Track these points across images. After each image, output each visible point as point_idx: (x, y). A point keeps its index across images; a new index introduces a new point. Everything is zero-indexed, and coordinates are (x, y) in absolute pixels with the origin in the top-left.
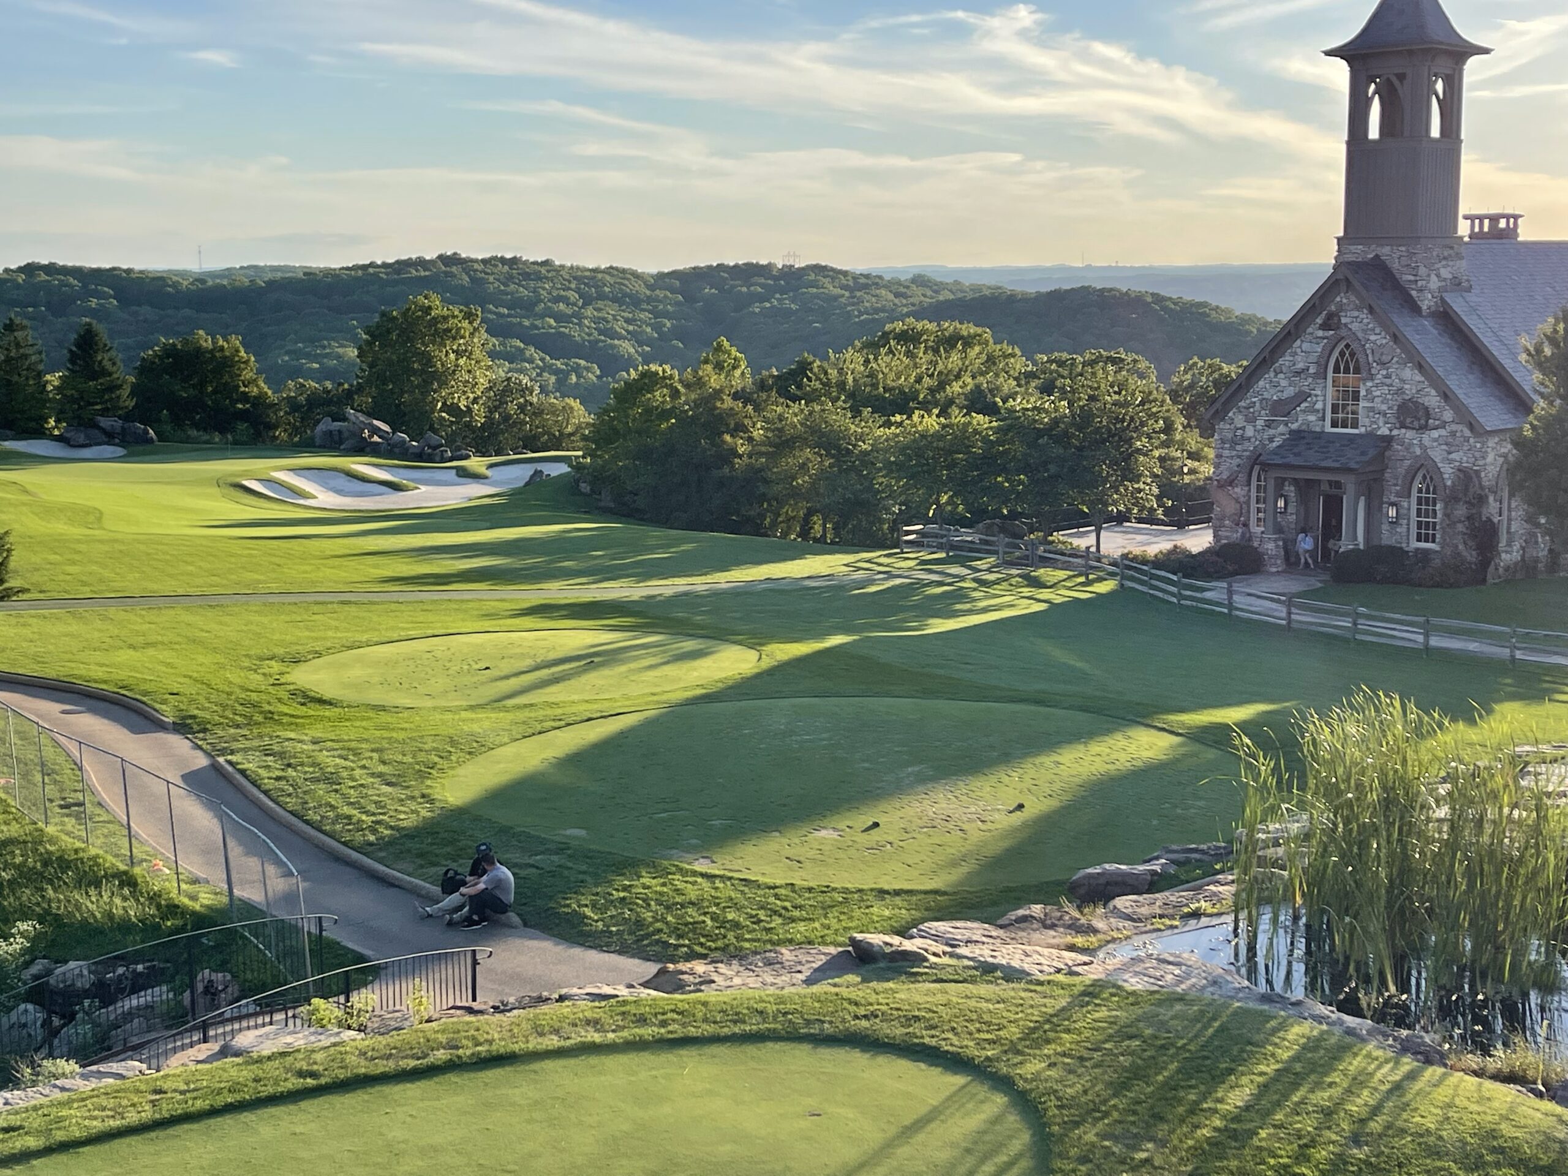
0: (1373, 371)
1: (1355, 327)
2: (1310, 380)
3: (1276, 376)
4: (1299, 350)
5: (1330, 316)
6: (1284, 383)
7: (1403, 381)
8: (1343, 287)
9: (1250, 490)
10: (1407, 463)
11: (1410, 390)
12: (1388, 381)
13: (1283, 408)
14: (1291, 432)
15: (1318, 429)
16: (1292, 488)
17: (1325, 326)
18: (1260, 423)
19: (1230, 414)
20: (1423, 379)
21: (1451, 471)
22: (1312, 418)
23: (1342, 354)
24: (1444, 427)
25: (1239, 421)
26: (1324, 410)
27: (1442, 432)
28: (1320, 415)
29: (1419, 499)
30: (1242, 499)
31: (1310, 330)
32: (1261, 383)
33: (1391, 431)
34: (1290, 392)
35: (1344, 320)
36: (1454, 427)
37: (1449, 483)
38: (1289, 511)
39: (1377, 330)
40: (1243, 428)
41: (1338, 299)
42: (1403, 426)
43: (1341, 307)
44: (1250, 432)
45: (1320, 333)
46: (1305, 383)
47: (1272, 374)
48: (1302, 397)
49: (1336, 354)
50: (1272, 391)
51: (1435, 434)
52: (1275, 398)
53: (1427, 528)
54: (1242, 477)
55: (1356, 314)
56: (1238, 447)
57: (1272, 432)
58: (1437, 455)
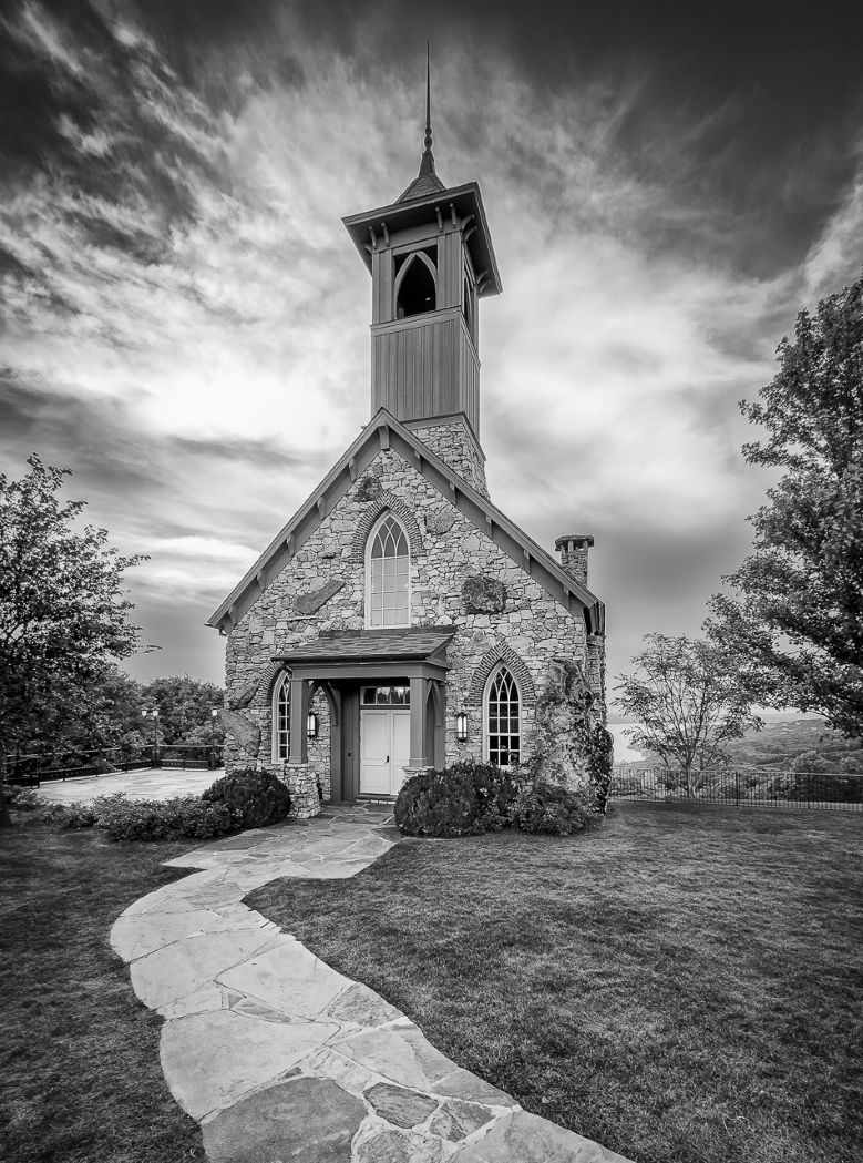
0: (427, 545)
1: (401, 491)
2: (344, 566)
3: (300, 566)
4: (328, 531)
5: (367, 483)
6: (309, 573)
7: (468, 553)
8: (384, 442)
9: (270, 713)
10: (477, 659)
11: (477, 565)
12: (447, 556)
13: (308, 606)
14: (322, 634)
15: (356, 627)
16: (325, 704)
17: (363, 496)
18: (282, 625)
19: (245, 618)
20: (495, 547)
21: (539, 665)
22: (347, 613)
23: (383, 531)
24: (529, 607)
25: (255, 625)
26: (362, 602)
27: (526, 614)
28: (358, 608)
29: (493, 708)
30: (261, 723)
31: (342, 503)
32: (282, 577)
33: (454, 619)
34: (318, 584)
35: (385, 486)
36: (542, 605)
37: (540, 681)
38: (321, 734)
39: (431, 492)
40: (261, 635)
41: (377, 460)
42: (473, 610)
43: (381, 470)
44: (269, 638)
45: (356, 506)
46: (336, 570)
47: (295, 564)
48: (336, 587)
49: (375, 532)
50: (297, 585)
51: (515, 617)
52: (299, 593)
54: (261, 695)
55: (400, 475)
56: (256, 659)
57: (296, 636)
58: (520, 645)
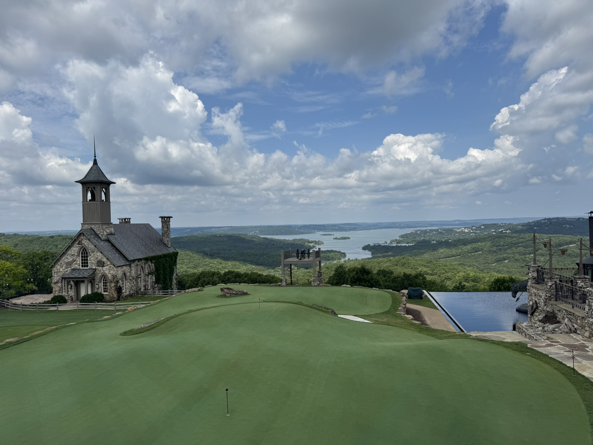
0: (91, 254)
1: (85, 244)
2: (76, 257)
3: (67, 256)
4: (72, 250)
5: (79, 242)
6: (69, 258)
7: (98, 256)
8: (82, 235)
9: (62, 284)
10: (100, 275)
11: (99, 258)
12: (94, 256)
13: (69, 264)
14: (72, 269)
15: (78, 268)
16: (73, 283)
17: (78, 244)
18: (64, 268)
19: (56, 266)
20: (102, 255)
21: (110, 275)
22: (77, 266)
23: (83, 250)
24: (108, 266)
25: (58, 267)
26: (79, 263)
27: (108, 267)
28: (79, 265)
29: (104, 283)
30: (60, 286)
31: (75, 245)
32: (64, 258)
33: (96, 267)
34: (71, 260)
35: (83, 242)
36: (110, 266)
37: (110, 278)
38: (72, 288)
39: (91, 244)
40: (60, 269)
41: (81, 238)
42: (98, 266)
43: (82, 239)
44: (61, 270)
45: (78, 246)
46: (75, 258)
47: (66, 256)
48: (74, 261)
49: (82, 250)
50: (67, 260)
51: (106, 267)
52: (67, 261)
53: (106, 289)
54: (60, 281)
55: (86, 241)
56: (59, 274)
57: (67, 269)
58: (107, 272)
